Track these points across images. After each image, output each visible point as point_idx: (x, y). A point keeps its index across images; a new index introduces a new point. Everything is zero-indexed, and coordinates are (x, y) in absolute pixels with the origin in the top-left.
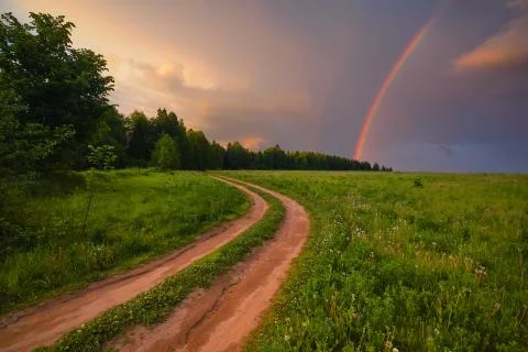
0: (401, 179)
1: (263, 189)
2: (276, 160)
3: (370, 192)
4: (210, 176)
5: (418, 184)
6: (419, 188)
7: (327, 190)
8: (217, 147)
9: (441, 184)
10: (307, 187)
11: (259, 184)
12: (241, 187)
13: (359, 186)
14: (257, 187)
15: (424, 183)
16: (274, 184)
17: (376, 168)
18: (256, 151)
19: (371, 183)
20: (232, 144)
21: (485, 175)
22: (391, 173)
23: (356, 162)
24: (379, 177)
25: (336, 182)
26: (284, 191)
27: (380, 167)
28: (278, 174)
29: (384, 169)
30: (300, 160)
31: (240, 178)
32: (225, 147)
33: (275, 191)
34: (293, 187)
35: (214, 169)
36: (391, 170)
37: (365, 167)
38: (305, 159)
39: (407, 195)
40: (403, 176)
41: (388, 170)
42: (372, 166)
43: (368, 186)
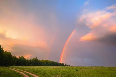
0: (72, 69)
1: (30, 73)
2: (35, 62)
3: (64, 73)
4: (10, 68)
5: (77, 70)
6: (77, 72)
7: (51, 73)
8: (15, 58)
9: (82, 70)
10: (45, 72)
11: (29, 71)
12: (22, 73)
13: (61, 71)
14: (28, 72)
15: (78, 70)
16: (34, 71)
17: (66, 65)
18: (29, 59)
19: (64, 70)
20: (21, 57)
21: (92, 67)
22: (70, 67)
23: (60, 63)
24: (67, 68)
25: (54, 70)
26: (37, 74)
27: (67, 65)
28: (36, 68)
29: (68, 66)
30: (44, 62)
31: (22, 69)
32: (18, 58)
33: (34, 74)
34: (40, 72)
35: (12, 66)
36: (70, 66)
37: (62, 65)
38: (45, 63)
39: (74, 74)
40: (73, 68)
41: (69, 66)
42: (65, 65)
43: (64, 71)
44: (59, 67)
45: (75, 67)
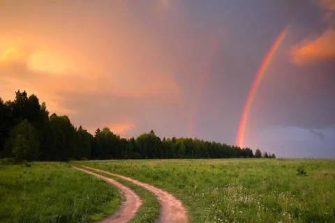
0: (284, 167)
1: (135, 182)
2: (149, 147)
3: (252, 182)
4: (74, 167)
5: (302, 172)
6: (303, 177)
7: (207, 181)
8: (83, 133)
9: (324, 172)
10: (185, 178)
11: (132, 175)
12: (111, 180)
13: (241, 176)
14: (129, 179)
15: (308, 171)
16: (148, 176)
17: (258, 155)
18: (128, 138)
19: (253, 171)
20: (101, 130)
22: (273, 162)
23: (238, 149)
24: (262, 165)
25: (216, 171)
26: (160, 183)
27: (263, 155)
28: (152, 164)
29: (266, 156)
30: (178, 147)
31: (109, 170)
32: (94, 134)
33: (150, 183)
34: (169, 179)
35: (79, 159)
36: (273, 157)
37: (246, 154)
38: (183, 147)
39: (291, 184)
40: (286, 163)
41: (270, 157)
42: (254, 153)
43: (251, 176)
44: (235, 161)
45: (293, 160)
